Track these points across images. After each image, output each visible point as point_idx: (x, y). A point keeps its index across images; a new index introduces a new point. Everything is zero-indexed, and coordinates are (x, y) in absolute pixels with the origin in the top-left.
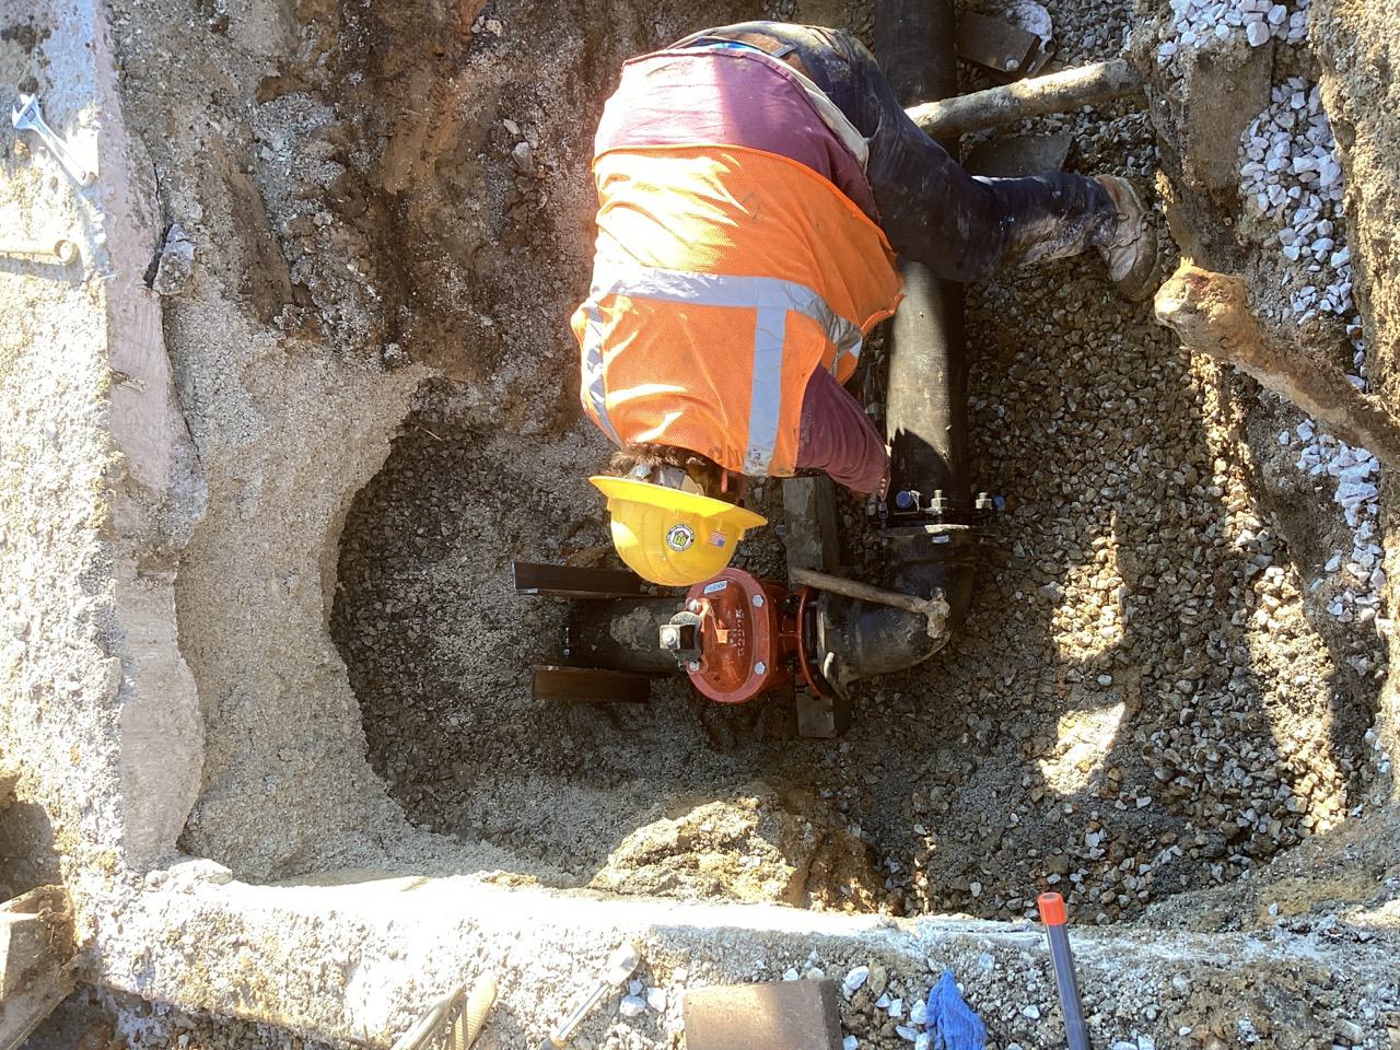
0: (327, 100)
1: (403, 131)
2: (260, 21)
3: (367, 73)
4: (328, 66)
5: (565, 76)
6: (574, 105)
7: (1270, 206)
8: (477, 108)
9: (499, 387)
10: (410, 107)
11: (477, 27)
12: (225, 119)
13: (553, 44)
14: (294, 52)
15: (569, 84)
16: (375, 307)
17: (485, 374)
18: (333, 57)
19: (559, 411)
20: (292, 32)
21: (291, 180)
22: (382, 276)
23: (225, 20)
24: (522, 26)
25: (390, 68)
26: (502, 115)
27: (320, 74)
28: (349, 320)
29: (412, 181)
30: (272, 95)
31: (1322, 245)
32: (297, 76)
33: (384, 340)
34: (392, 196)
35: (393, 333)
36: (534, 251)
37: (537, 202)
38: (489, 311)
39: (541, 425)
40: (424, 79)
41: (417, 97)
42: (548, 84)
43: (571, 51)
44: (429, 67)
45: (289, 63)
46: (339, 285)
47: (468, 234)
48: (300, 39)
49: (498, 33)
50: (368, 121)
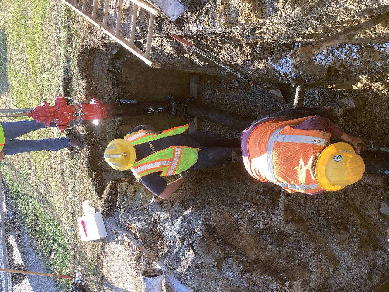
0: (228, 258)
1: (244, 248)
2: (206, 258)
3: (228, 245)
4: (222, 252)
5: (253, 208)
6: (260, 210)
7: (332, 60)
8: (249, 231)
9: (314, 269)
10: (240, 243)
11: (234, 220)
12: (219, 281)
13: (246, 207)
14: (215, 257)
15: (255, 209)
16: (275, 280)
17: (309, 271)
18: (221, 250)
19: (331, 261)
20: (212, 254)
21: (237, 276)
22: (269, 274)
23: (201, 263)
24: (239, 211)
25: (230, 241)
26: (253, 227)
27: (223, 255)
28: (274, 288)
29: (255, 254)
30: (221, 268)
31: (344, 50)
32: (220, 260)
33: (284, 285)
34: (255, 260)
35: (283, 281)
36: (286, 240)
37: (275, 231)
38: (295, 260)
39: (332, 267)
40: (237, 236)
41: (239, 240)
42: (252, 213)
43: (249, 205)
44: (235, 233)
45: (217, 259)
46: (265, 284)
47: (275, 252)
48: (214, 254)
49: (237, 216)
50: (237, 253)
